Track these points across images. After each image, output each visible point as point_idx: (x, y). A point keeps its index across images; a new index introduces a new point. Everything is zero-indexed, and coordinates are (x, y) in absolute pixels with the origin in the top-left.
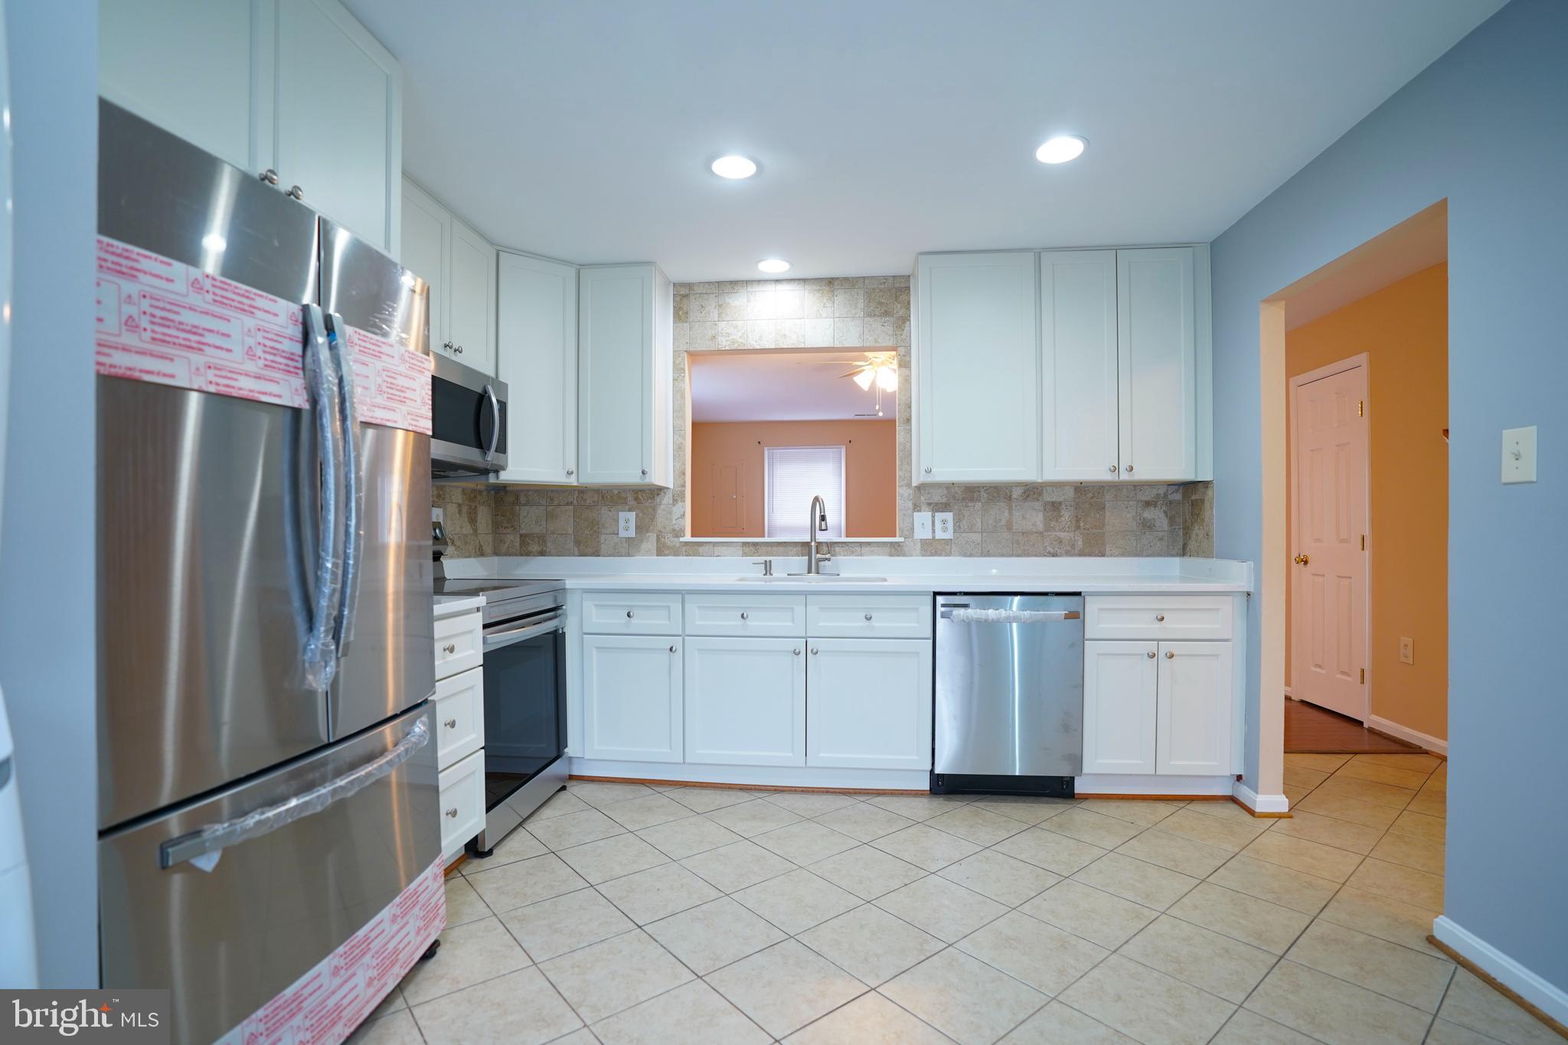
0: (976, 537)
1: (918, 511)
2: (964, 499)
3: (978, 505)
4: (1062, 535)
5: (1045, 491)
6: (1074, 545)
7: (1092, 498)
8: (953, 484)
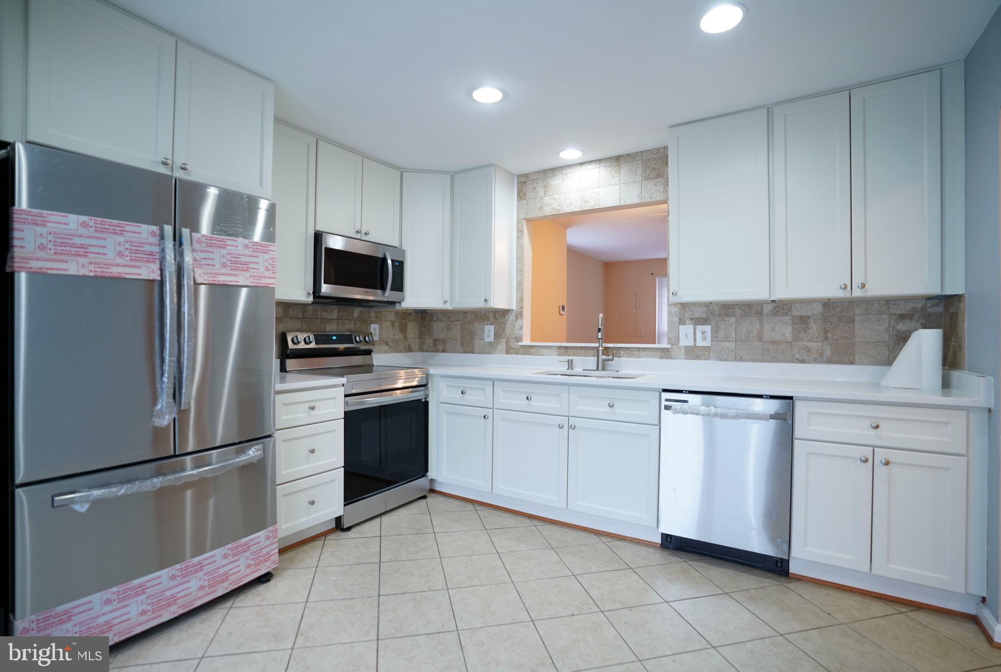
0: (731, 345)
1: (683, 324)
2: (720, 315)
3: (733, 319)
4: (810, 344)
5: (793, 307)
6: (822, 353)
7: (841, 312)
8: (711, 303)
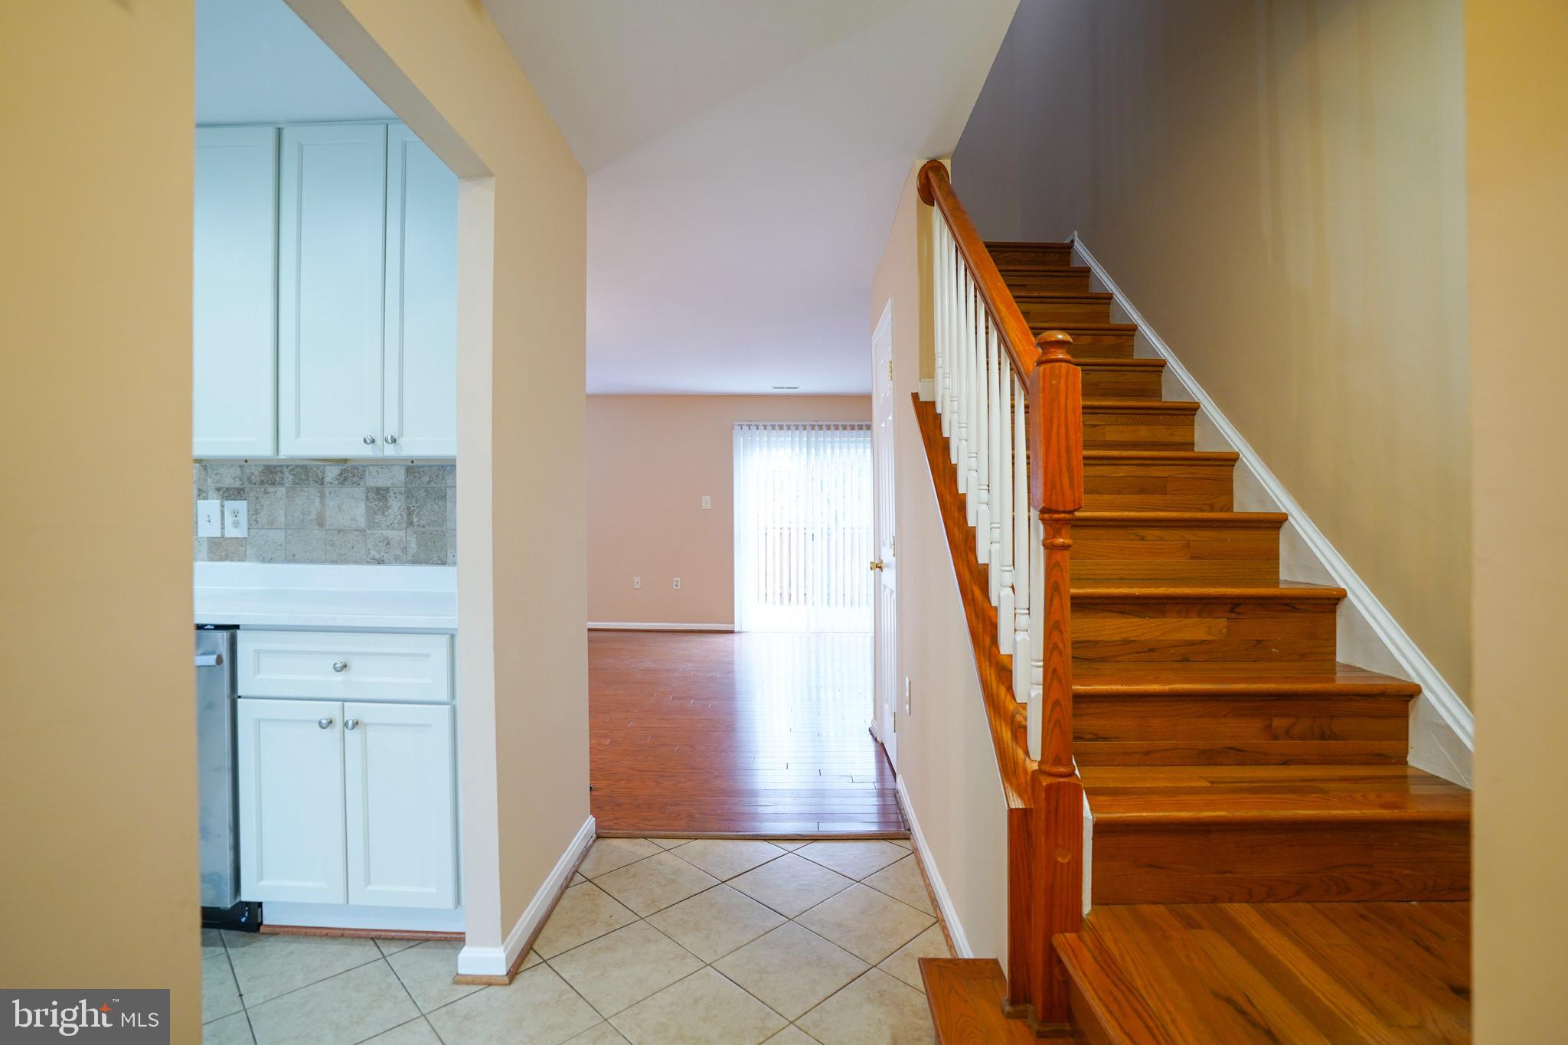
0: (278, 536)
1: (204, 499)
2: (262, 483)
3: (282, 491)
4: (389, 533)
5: (367, 472)
6: (405, 548)
7: (429, 483)
8: (246, 461)
